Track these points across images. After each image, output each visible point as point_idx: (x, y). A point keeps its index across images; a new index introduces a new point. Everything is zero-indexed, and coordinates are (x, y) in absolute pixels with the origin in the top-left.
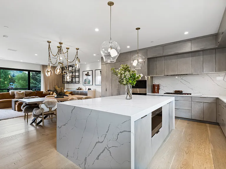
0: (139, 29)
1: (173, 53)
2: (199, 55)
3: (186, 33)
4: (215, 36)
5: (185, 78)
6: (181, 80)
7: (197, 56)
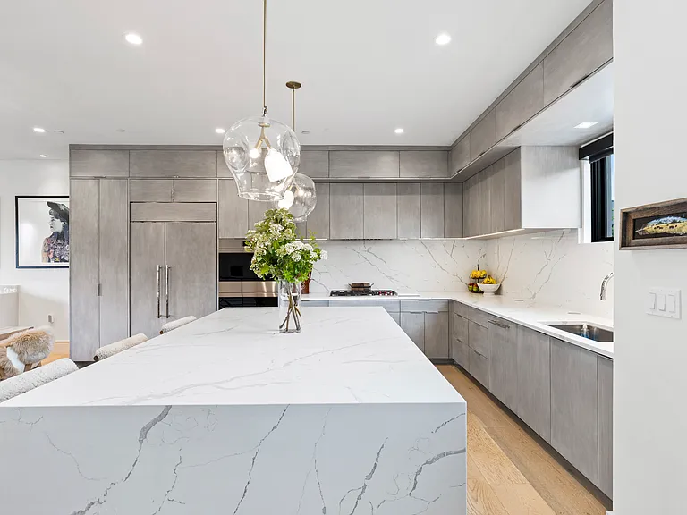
0: (299, 85)
1: (355, 176)
2: (412, 193)
3: (399, 131)
4: (447, 153)
5: (375, 248)
6: (366, 254)
7: (409, 194)
